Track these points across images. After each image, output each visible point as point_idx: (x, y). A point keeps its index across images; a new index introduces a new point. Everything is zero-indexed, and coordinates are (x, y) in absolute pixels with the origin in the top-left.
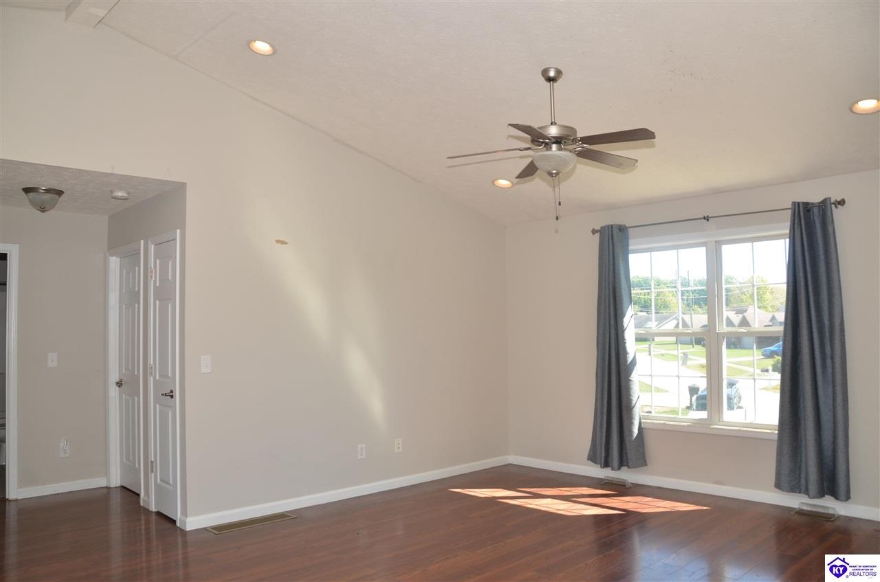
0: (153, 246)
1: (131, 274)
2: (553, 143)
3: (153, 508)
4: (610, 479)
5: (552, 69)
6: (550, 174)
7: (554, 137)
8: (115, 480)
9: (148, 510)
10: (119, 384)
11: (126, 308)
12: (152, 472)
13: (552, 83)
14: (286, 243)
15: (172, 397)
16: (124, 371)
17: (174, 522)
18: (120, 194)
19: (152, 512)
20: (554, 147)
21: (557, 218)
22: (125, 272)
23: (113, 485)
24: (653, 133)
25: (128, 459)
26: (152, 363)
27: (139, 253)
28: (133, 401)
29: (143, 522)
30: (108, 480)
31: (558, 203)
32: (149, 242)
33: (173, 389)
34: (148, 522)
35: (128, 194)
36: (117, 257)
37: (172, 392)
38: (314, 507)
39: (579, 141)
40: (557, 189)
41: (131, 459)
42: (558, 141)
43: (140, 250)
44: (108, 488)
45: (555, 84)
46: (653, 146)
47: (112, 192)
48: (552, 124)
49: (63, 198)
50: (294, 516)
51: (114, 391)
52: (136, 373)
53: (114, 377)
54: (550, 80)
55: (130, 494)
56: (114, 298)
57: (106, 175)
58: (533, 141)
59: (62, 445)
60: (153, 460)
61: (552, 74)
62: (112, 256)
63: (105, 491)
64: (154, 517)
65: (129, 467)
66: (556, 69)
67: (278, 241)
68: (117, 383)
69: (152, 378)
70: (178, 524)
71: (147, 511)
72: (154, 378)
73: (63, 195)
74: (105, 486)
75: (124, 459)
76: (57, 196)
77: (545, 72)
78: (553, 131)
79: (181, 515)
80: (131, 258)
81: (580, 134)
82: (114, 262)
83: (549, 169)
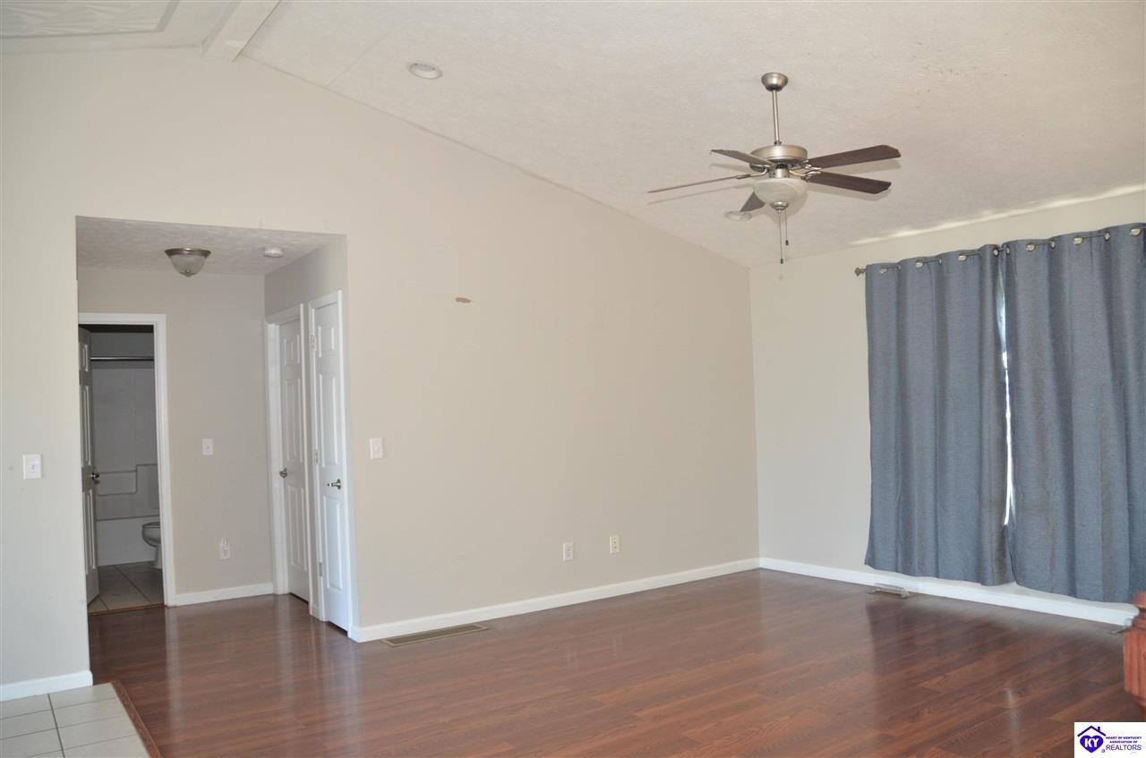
0: (313, 310)
1: (292, 343)
2: (777, 168)
3: (323, 617)
4: (882, 587)
5: (775, 75)
6: (775, 207)
7: (780, 161)
8: (283, 587)
9: (318, 619)
10: (284, 474)
11: (289, 384)
12: (321, 575)
13: (774, 91)
14: (469, 301)
15: (339, 487)
16: (288, 459)
17: (345, 632)
18: (273, 251)
19: (322, 622)
20: (779, 172)
21: (782, 261)
22: (285, 340)
23: (280, 592)
24: (897, 150)
25: (295, 562)
26: (317, 448)
27: (299, 319)
28: (299, 494)
29: (313, 633)
30: (275, 586)
31: (784, 242)
32: (310, 308)
33: (340, 478)
34: (318, 633)
35: (283, 250)
36: (276, 324)
37: (339, 481)
38: (511, 617)
39: (809, 163)
40: (783, 227)
41: (299, 560)
42: (783, 164)
43: (299, 315)
44: (275, 595)
45: (778, 93)
46: (898, 166)
47: (264, 249)
48: (775, 143)
49: (210, 258)
50: (484, 628)
51: (278, 483)
52: (301, 460)
53: (277, 466)
54: (772, 88)
55: (299, 602)
56: (274, 373)
57: (254, 231)
58: (752, 167)
59: (222, 545)
60: (321, 561)
61: (775, 81)
62: (270, 323)
63: (272, 598)
64: (324, 627)
65: (298, 572)
66: (779, 74)
67: (459, 300)
68: (281, 473)
69: (318, 466)
70: (350, 635)
71: (316, 621)
72: (320, 465)
73: (210, 256)
74: (271, 592)
75: (292, 563)
76: (203, 257)
77: (764, 79)
78: (778, 153)
79: (354, 624)
80: (292, 325)
81: (811, 156)
82: (273, 330)
83: (773, 200)
